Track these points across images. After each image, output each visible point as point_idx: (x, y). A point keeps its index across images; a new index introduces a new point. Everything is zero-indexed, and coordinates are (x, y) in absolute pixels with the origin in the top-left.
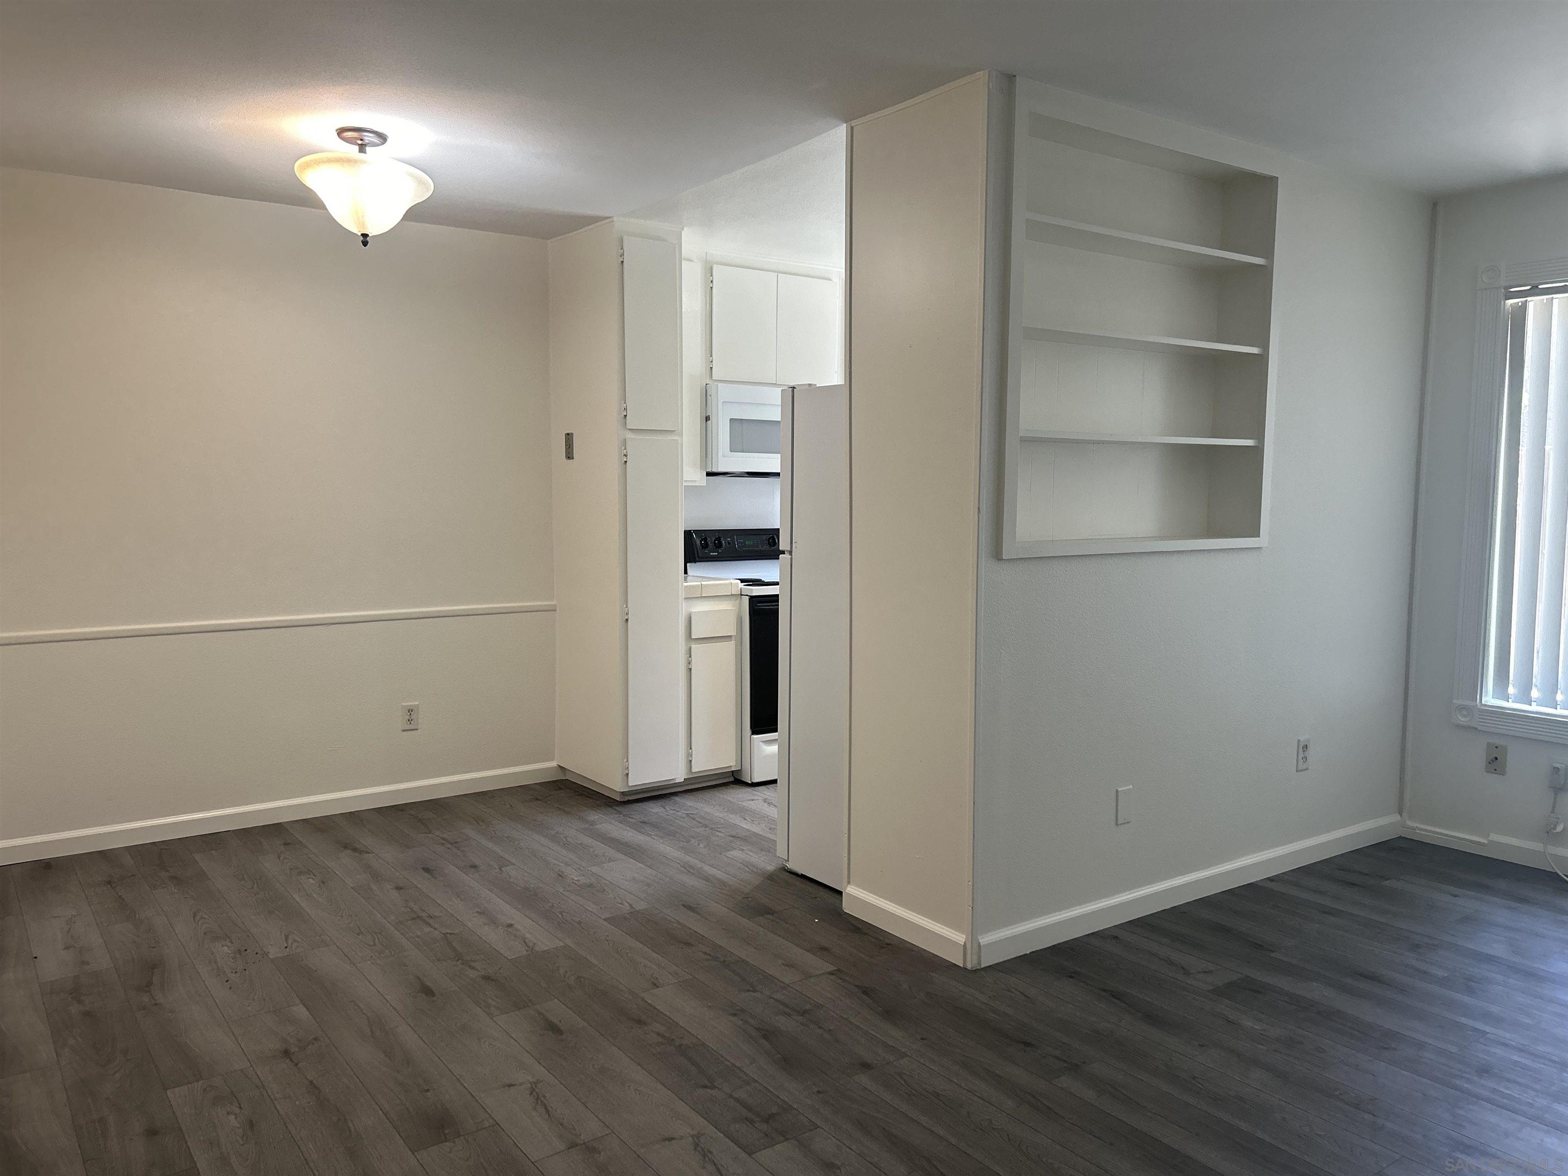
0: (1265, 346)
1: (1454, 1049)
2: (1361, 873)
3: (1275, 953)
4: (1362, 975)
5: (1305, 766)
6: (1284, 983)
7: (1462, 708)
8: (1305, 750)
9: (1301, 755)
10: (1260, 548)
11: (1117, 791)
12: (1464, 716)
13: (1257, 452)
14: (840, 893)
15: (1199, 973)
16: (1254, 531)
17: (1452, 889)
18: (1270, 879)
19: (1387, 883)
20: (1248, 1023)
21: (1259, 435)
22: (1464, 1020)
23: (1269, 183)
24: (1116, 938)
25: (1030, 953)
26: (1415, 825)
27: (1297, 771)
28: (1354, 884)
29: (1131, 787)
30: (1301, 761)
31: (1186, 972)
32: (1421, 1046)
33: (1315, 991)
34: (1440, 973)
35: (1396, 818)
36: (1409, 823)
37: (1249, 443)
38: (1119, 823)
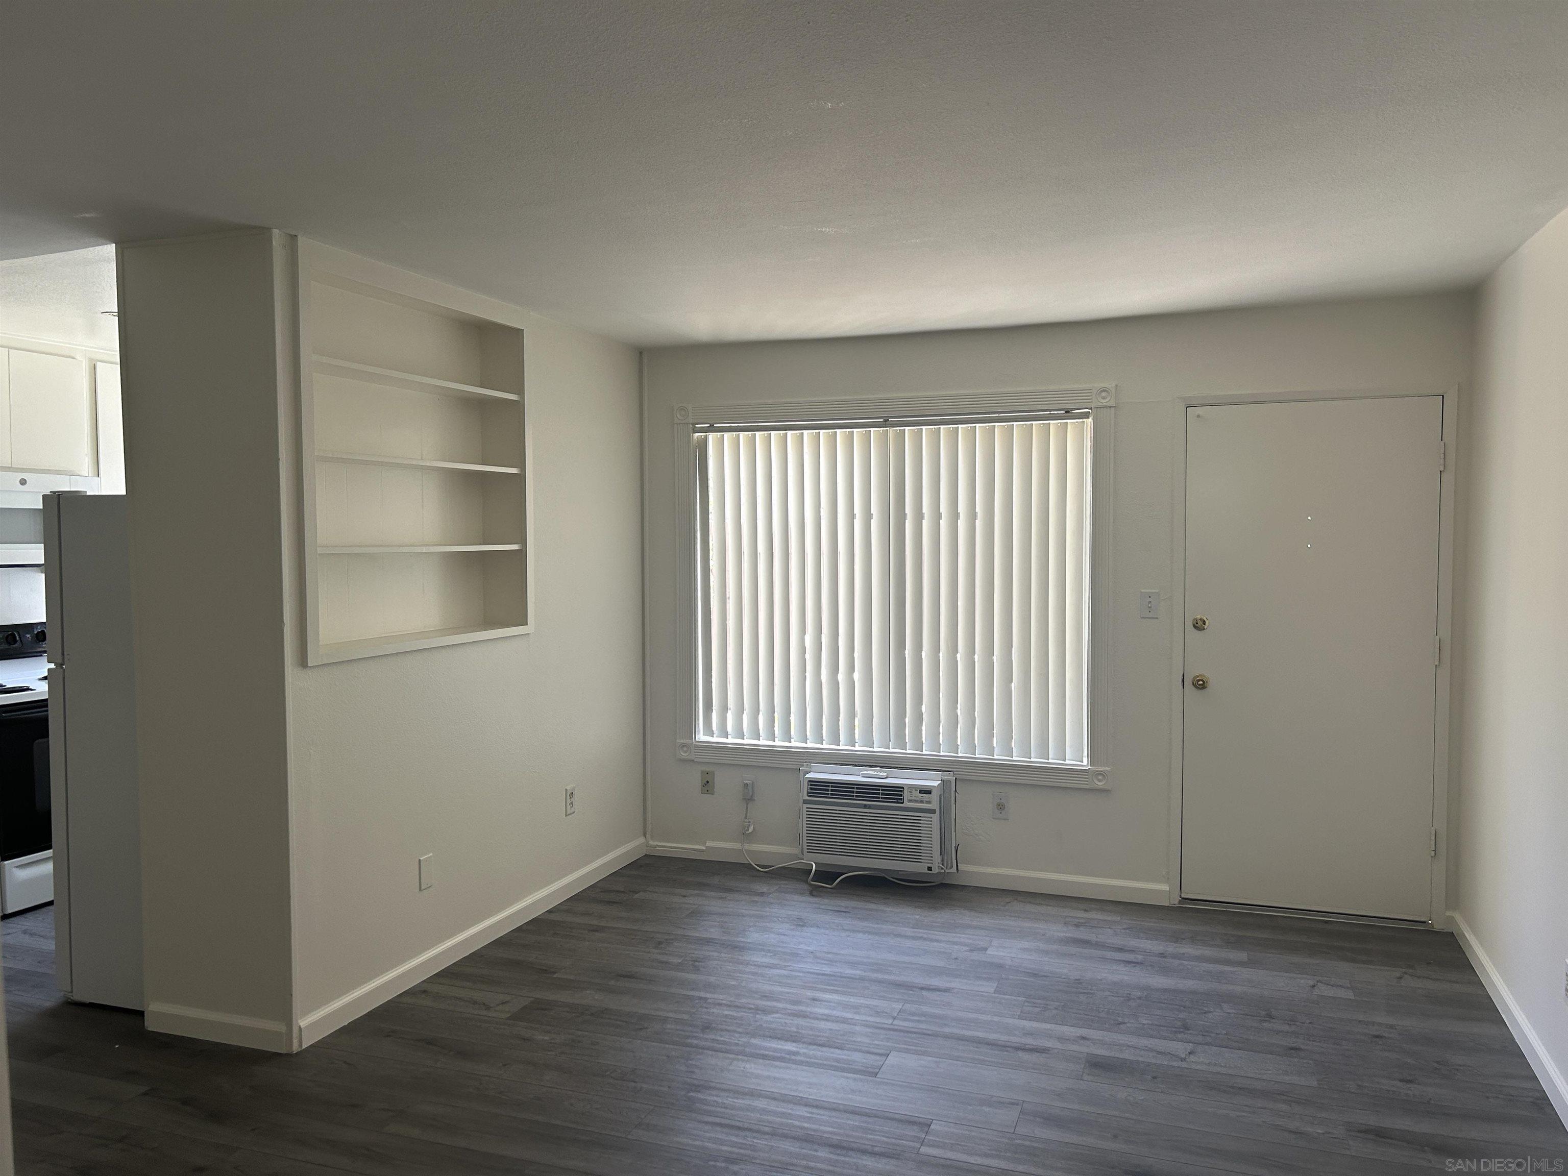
0: (523, 467)
1: (686, 1017)
2: (618, 892)
3: (557, 974)
4: (621, 976)
5: (573, 810)
6: (564, 997)
7: (683, 745)
8: (571, 796)
9: (569, 801)
10: (528, 634)
11: (420, 860)
12: (685, 752)
13: (521, 556)
14: (141, 1014)
15: (498, 1005)
16: (523, 621)
17: (683, 891)
18: (549, 911)
19: (636, 896)
20: (539, 1037)
21: (523, 541)
22: (692, 993)
23: (517, 334)
24: (425, 991)
25: (348, 1024)
26: (655, 843)
27: (566, 816)
28: (614, 902)
29: (431, 854)
30: (569, 807)
31: (488, 1008)
32: (665, 1020)
33: (592, 998)
34: (676, 960)
35: (642, 840)
36: (651, 843)
37: (515, 547)
38: (423, 888)
